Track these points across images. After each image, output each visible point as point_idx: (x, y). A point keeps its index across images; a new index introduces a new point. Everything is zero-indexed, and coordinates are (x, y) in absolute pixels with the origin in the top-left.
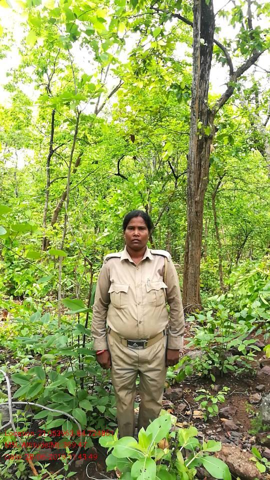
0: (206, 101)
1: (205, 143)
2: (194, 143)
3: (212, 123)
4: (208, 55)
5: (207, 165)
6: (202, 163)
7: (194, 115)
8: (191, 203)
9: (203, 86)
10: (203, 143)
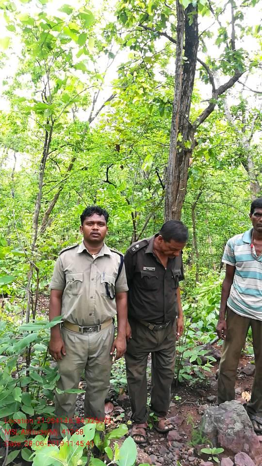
0: (187, 116)
1: (184, 156)
2: (173, 156)
3: (193, 137)
4: (191, 73)
5: (186, 177)
6: (181, 176)
7: (174, 129)
8: (168, 213)
9: (185, 102)
10: (182, 156)
